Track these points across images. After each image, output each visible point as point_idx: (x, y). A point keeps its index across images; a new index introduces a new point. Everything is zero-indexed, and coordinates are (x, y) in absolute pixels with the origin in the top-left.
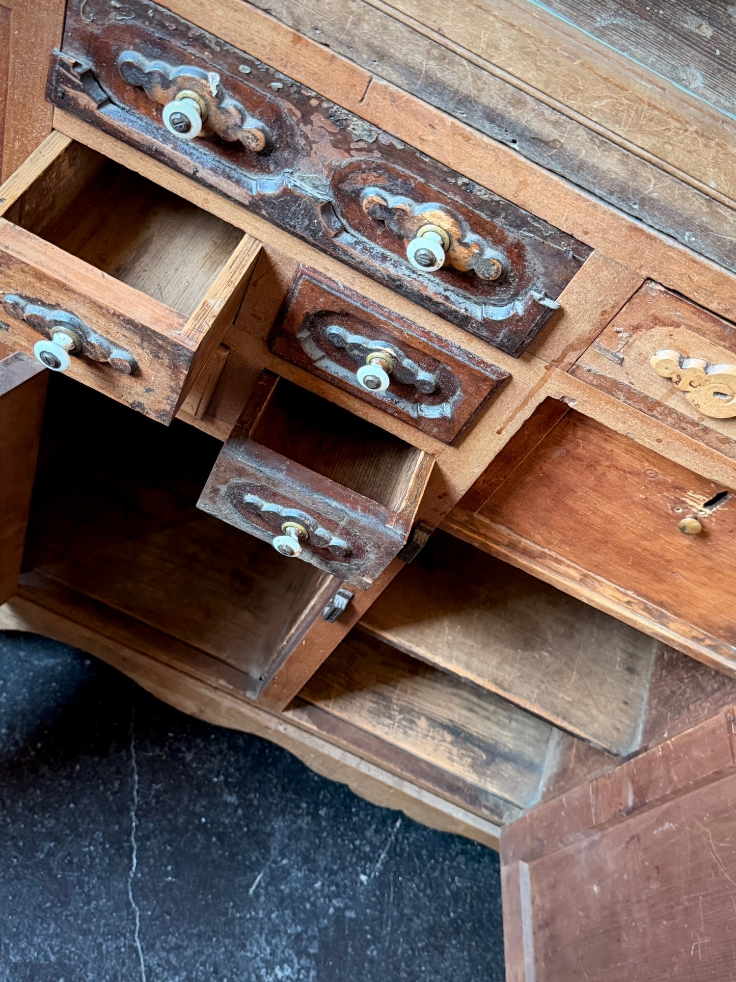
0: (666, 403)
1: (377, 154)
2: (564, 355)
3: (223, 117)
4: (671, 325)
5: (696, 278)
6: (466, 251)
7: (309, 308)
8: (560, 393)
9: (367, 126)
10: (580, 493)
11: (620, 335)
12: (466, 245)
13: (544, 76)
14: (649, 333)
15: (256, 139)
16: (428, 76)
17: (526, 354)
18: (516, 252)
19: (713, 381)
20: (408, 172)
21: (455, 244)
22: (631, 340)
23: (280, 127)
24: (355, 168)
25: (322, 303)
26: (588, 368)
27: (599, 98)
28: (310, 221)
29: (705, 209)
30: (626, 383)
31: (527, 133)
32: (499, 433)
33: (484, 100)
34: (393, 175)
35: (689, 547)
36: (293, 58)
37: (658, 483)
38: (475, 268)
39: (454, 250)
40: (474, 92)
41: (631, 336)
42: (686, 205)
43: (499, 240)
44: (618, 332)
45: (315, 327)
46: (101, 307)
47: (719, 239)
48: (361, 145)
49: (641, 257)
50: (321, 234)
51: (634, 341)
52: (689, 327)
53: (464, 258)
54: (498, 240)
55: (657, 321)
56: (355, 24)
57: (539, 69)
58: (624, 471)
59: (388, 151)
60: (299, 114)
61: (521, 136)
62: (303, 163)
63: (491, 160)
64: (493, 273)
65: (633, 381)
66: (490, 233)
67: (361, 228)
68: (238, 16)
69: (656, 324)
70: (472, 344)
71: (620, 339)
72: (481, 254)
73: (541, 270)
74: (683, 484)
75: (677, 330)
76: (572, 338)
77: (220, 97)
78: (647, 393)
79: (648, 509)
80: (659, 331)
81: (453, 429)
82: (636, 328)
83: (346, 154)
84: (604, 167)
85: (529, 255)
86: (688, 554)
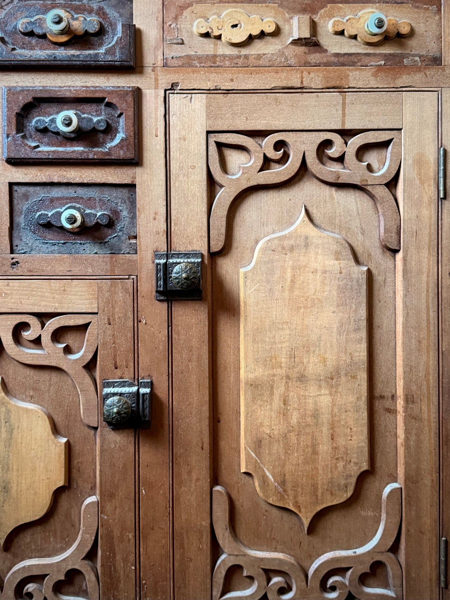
0: (218, 53)
1: (16, 1)
2: (156, 57)
4: (189, 7)
6: (78, 22)
7: (16, 109)
8: (169, 83)
11: (172, 26)
12: (76, 19)
14: (183, 17)
17: (138, 69)
18: (101, 13)
19: (226, 20)
20: (34, 2)
21: (71, 21)
22: (179, 26)
24: (9, 15)
25: (22, 101)
26: (171, 56)
30: (193, 53)
32: (157, 136)
34: (27, 7)
38: (87, 28)
39: (72, 25)
41: (177, 24)
43: (90, 11)
44: (170, 25)
45: (26, 127)
48: (8, 1)
50: (4, 53)
51: (180, 26)
52: (197, 2)
53: (79, 26)
55: (182, 8)
64: (96, 26)
65: (195, 50)
66: (85, 10)
67: (25, 46)
69: (183, 10)
70: (111, 81)
71: (174, 28)
72: (86, 20)
73: (117, 15)
75: (193, 7)
76: (153, 43)
78: (206, 53)
80: (186, 13)
81: (130, 144)
82: (176, 18)
83: (2, 10)
85: (108, 10)
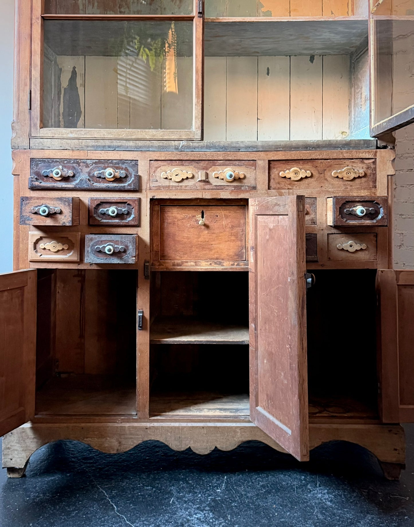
0: (170, 185)
1: (94, 165)
2: (147, 186)
3: (64, 173)
4: (159, 167)
5: (157, 155)
7: (94, 206)
8: (151, 196)
9: (90, 160)
10: (177, 234)
12: (117, 172)
13: (114, 135)
15: (71, 173)
16: (96, 146)
17: (140, 191)
18: (126, 169)
19: (173, 173)
20: (101, 165)
21: (115, 173)
22: (155, 175)
23: (75, 170)
24: (91, 170)
25: (96, 203)
26: (152, 186)
27: (123, 134)
28: (87, 183)
29: (150, 143)
31: (116, 146)
32: (146, 216)
33: (107, 145)
34: (98, 167)
35: (208, 233)
36: (73, 155)
37: (189, 218)
38: (121, 175)
39: (116, 175)
40: (105, 144)
42: (147, 144)
44: (152, 174)
45: (97, 212)
46: (51, 198)
47: (155, 147)
48: (91, 164)
49: (146, 157)
50: (90, 185)
52: (163, 166)
53: (118, 175)
54: (122, 169)
55: (157, 168)
56: (82, 144)
57: (112, 135)
58: (181, 220)
59: (96, 163)
60: (78, 165)
61: (116, 147)
62: (81, 174)
63: (113, 154)
64: (124, 174)
65: (162, 184)
66: (120, 168)
67: (97, 182)
68: (62, 153)
70: (129, 196)
71: (153, 176)
72: (120, 172)
73: (132, 170)
74: (194, 214)
75: (161, 168)
76: (146, 181)
77: (63, 169)
78: (166, 185)
79: (193, 228)
80: (158, 170)
81: (136, 219)
82: (155, 172)
83: (89, 168)
84: (131, 145)
85: (129, 168)
86: (209, 236)
